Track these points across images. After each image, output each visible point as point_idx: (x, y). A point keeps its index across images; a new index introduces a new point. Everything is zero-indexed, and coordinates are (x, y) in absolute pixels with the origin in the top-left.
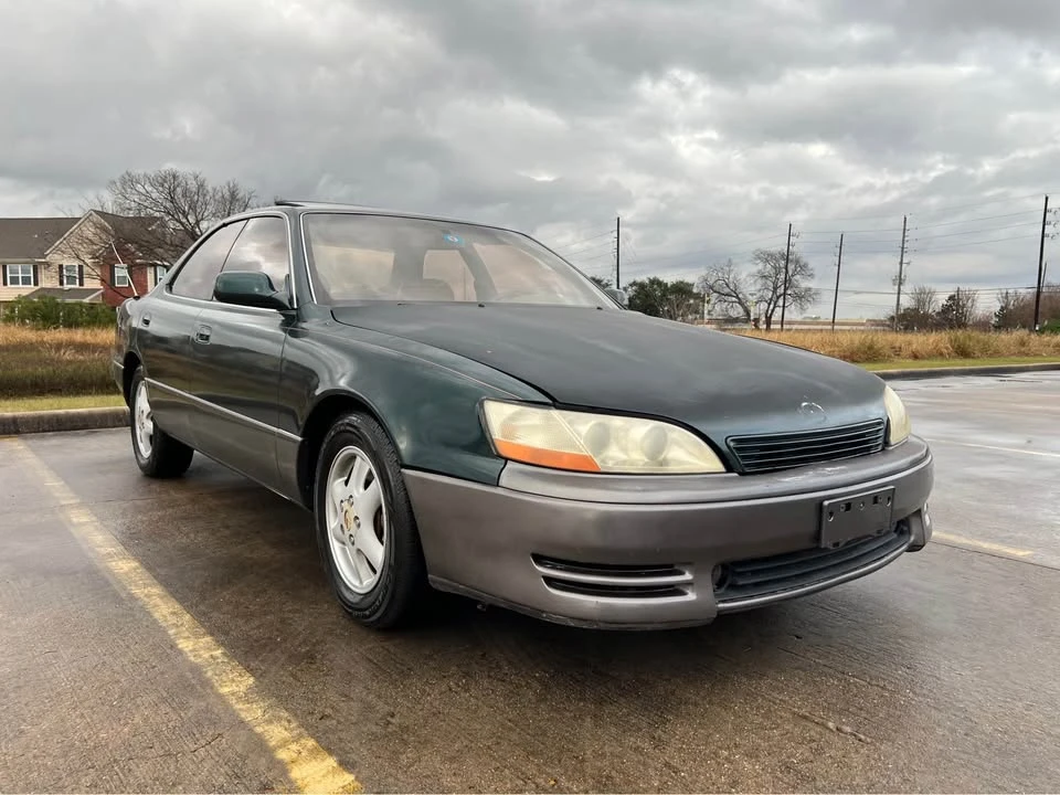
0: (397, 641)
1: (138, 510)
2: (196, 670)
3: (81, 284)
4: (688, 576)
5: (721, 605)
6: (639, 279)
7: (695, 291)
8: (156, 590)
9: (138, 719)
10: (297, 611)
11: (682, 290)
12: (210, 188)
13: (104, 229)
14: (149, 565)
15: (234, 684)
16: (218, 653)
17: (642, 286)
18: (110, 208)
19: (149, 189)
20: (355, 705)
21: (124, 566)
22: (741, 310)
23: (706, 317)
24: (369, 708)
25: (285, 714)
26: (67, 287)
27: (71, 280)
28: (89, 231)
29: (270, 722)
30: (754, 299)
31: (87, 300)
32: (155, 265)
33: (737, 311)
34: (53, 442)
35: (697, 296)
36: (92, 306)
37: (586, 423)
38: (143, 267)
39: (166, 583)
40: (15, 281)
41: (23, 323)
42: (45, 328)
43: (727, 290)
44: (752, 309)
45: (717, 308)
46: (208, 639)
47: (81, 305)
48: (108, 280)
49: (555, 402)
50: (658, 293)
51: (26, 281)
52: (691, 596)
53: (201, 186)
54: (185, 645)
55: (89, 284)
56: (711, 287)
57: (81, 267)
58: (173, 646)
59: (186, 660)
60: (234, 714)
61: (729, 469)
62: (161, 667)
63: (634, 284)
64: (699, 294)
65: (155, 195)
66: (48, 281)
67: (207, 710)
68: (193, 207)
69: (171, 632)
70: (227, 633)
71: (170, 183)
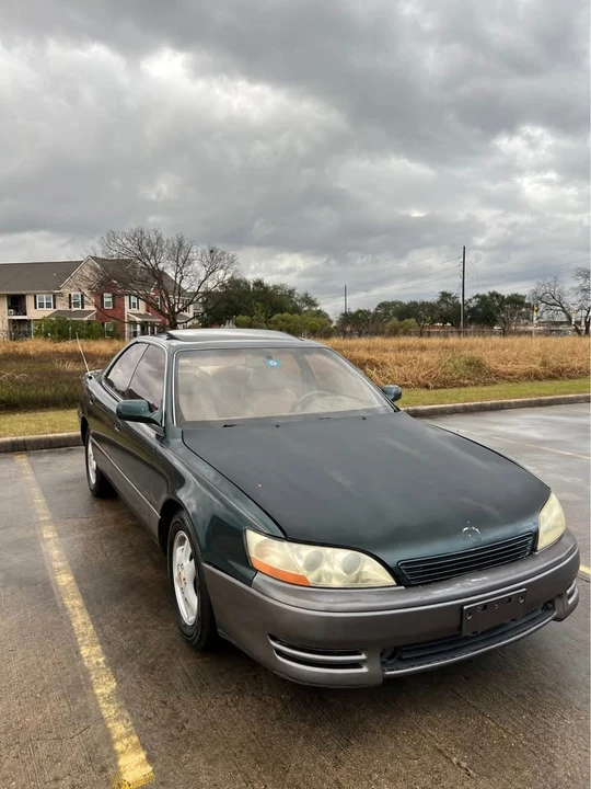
0: (206, 659)
1: (82, 528)
2: (86, 673)
3: (83, 307)
4: (363, 657)
5: (389, 673)
6: (481, 293)
7: (526, 301)
8: (78, 602)
9: (48, 710)
10: (154, 627)
11: (516, 301)
12: (165, 240)
13: (96, 270)
14: (78, 580)
15: (104, 686)
16: (101, 660)
17: (483, 298)
18: (100, 255)
19: (125, 242)
20: (168, 711)
21: (65, 579)
22: (564, 315)
23: (535, 322)
24: (175, 714)
25: (127, 715)
26: (74, 309)
27: (76, 305)
28: (87, 272)
29: (117, 720)
30: (576, 308)
31: (86, 319)
32: (130, 295)
33: (562, 317)
34: (46, 458)
35: (529, 306)
36: (89, 322)
37: (307, 551)
38: (122, 296)
39: (85, 595)
40: (41, 306)
41: (46, 336)
42: (59, 340)
43: (553, 301)
44: (573, 316)
45: (545, 315)
46: (99, 647)
47: (82, 322)
48: (100, 305)
49: (288, 537)
50: (497, 304)
51: (48, 305)
52: (365, 670)
53: (159, 239)
54: (84, 651)
55: (87, 308)
56: (540, 299)
57: (82, 296)
58: (78, 652)
59: (83, 665)
60: (99, 710)
61: (399, 583)
62: (68, 670)
63: (477, 296)
64: (530, 304)
65: (129, 246)
66: (62, 306)
67: (86, 707)
68: (153, 254)
69: (80, 639)
70: (109, 643)
71: (139, 238)
